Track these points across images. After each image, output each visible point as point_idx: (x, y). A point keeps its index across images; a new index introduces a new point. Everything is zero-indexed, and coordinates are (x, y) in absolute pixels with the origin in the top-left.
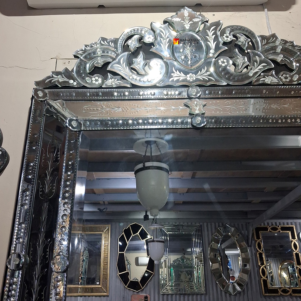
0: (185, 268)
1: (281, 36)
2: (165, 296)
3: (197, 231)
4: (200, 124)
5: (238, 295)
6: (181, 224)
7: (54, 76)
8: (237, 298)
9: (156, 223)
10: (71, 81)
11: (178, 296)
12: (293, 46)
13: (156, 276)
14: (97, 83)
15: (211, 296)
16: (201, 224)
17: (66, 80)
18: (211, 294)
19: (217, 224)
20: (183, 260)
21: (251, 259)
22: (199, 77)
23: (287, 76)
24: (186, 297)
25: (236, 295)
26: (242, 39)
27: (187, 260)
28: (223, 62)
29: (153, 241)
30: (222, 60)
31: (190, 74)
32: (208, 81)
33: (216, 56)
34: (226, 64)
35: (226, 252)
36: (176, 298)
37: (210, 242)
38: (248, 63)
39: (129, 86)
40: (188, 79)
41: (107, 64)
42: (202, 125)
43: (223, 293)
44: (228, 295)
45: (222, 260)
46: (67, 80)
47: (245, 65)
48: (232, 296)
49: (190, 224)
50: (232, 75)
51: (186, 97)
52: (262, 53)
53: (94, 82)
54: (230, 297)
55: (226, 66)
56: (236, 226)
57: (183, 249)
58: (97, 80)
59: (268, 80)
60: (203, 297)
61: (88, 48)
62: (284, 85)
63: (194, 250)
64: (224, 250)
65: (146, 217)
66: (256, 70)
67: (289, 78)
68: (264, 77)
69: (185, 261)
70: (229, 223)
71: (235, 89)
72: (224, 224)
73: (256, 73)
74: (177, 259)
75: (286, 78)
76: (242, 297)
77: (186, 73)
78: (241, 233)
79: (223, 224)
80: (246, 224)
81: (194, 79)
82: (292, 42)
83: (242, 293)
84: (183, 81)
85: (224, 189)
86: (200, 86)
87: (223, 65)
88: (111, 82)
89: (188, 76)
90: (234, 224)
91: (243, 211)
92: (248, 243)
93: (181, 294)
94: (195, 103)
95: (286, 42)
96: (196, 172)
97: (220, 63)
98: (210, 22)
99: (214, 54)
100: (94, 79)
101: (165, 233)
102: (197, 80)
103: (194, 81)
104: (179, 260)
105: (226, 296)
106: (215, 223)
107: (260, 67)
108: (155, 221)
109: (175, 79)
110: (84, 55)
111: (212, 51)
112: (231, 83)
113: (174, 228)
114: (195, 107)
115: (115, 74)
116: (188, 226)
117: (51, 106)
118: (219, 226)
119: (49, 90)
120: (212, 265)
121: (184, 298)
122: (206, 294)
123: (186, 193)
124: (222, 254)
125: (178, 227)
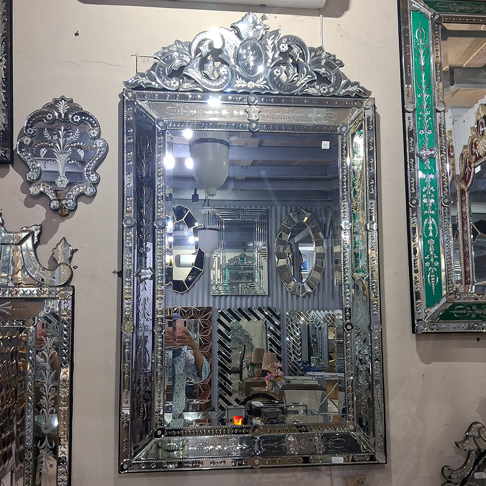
0: (245, 270)
1: (327, 50)
2: (217, 298)
3: (262, 217)
4: (255, 129)
5: (307, 297)
6: (243, 207)
7: (139, 77)
8: (305, 300)
9: (208, 206)
10: (154, 83)
11: (233, 298)
12: (335, 60)
13: (206, 275)
14: (175, 86)
15: (275, 298)
16: (268, 208)
17: (149, 81)
18: (275, 295)
19: (289, 208)
20: (242, 259)
21: (326, 254)
22: (257, 85)
23: (326, 88)
24: (244, 299)
25: (304, 297)
26: (296, 50)
27: (248, 259)
28: (278, 73)
29: (204, 229)
30: (277, 70)
31: (251, 82)
32: (264, 90)
33: (272, 66)
34: (280, 74)
35: (300, 249)
36: (231, 300)
37: (278, 232)
38: (297, 74)
39: (201, 90)
40: (249, 86)
41: (182, 68)
42: (257, 130)
43: (290, 294)
44: (295, 297)
45: (293, 258)
46: (151, 82)
47: (295, 75)
48: (300, 299)
49: (253, 208)
50: (283, 84)
51: (246, 103)
52: (309, 64)
53: (172, 85)
54: (297, 299)
55: (280, 76)
56: (313, 210)
57: (244, 244)
58: (174, 83)
59: (311, 91)
60: (265, 298)
61: (166, 51)
62: (322, 96)
63: (257, 244)
64: (297, 245)
65: (195, 197)
66: (302, 81)
67: (327, 90)
68: (308, 88)
69: (245, 260)
70: (304, 208)
71: (283, 98)
72: (299, 208)
73: (303, 83)
74: (235, 258)
75: (324, 90)
76: (311, 299)
77: (247, 81)
78: (318, 221)
79: (296, 208)
80: (326, 209)
81: (254, 87)
82: (334, 56)
83: (312, 295)
84: (245, 88)
85: (299, 162)
86: (256, 93)
87: (277, 75)
88: (187, 85)
89: (249, 83)
90: (311, 209)
91: (322, 191)
92: (324, 234)
93: (238, 296)
94: (253, 109)
95: (330, 55)
96: (264, 140)
97: (275, 73)
98: (270, 30)
99: (271, 64)
100: (172, 82)
101: (220, 220)
102: (256, 88)
103: (253, 89)
104: (237, 259)
105: (292, 298)
106: (287, 207)
107: (306, 79)
108: (207, 202)
109: (239, 85)
110: (163, 58)
111: (270, 61)
112: (282, 92)
113: (232, 214)
114: (252, 114)
115: (189, 78)
116: (251, 211)
117: (140, 106)
118: (291, 212)
119: (137, 91)
120: (278, 260)
121: (242, 300)
122: (269, 295)
123: (251, 167)
124: (294, 250)
125: (237, 211)
